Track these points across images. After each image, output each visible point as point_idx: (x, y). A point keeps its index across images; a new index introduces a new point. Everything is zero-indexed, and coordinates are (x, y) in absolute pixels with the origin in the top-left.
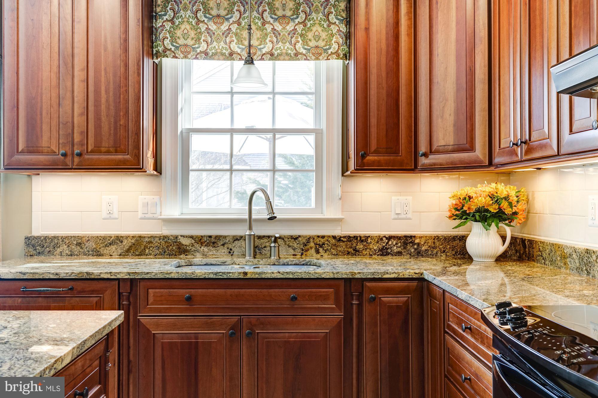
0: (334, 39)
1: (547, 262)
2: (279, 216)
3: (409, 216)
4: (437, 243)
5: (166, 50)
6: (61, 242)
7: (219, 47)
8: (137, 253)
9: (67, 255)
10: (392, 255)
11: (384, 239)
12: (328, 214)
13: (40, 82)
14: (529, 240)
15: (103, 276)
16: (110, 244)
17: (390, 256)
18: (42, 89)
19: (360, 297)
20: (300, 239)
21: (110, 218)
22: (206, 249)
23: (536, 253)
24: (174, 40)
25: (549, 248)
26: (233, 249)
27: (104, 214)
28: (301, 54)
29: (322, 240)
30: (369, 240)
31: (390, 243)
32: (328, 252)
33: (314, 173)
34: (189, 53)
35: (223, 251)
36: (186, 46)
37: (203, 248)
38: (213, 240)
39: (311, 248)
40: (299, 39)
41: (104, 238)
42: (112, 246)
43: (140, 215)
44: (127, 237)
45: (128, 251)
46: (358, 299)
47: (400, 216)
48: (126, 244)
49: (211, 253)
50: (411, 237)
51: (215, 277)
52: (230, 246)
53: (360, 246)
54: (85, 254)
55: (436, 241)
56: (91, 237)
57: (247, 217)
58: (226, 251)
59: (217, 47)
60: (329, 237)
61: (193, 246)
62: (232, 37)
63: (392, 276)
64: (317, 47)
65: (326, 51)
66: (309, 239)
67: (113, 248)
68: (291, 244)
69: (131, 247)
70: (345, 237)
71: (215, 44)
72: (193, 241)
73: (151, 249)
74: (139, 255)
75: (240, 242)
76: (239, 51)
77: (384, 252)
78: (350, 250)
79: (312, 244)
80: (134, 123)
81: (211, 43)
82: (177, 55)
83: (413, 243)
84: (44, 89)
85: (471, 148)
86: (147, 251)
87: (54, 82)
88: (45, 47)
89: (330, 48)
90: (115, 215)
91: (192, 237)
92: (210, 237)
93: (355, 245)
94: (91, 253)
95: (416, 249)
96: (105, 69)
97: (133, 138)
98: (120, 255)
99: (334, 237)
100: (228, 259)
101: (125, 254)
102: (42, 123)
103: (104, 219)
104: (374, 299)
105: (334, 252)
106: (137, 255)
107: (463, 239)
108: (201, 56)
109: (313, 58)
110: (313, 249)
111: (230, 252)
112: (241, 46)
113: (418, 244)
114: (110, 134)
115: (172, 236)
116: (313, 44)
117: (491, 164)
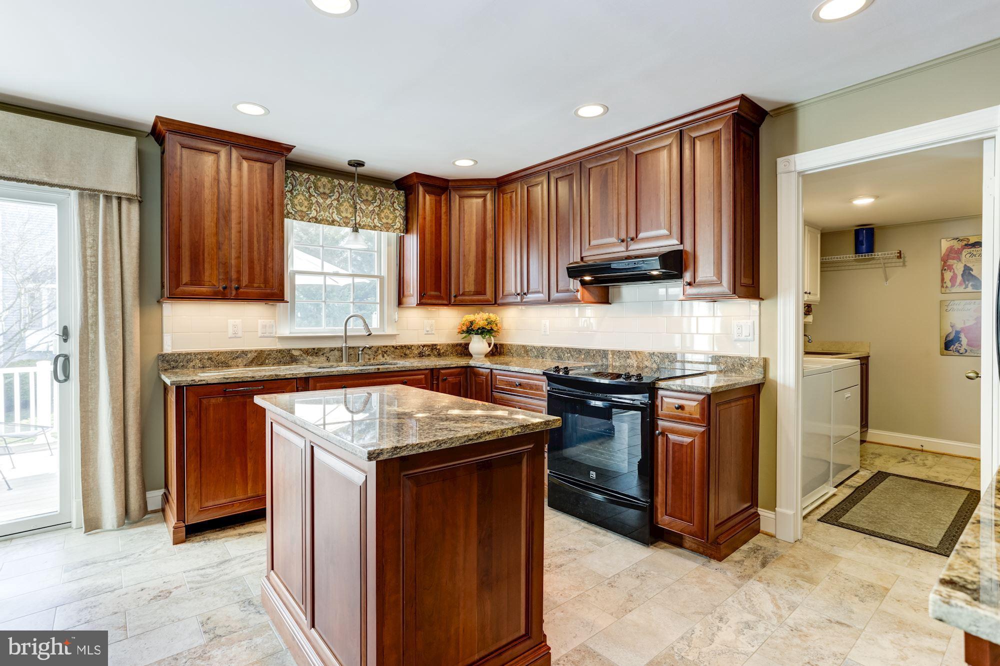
0: (397, 220)
1: (514, 355)
2: (373, 333)
3: (433, 332)
4: (449, 349)
5: (289, 213)
6: (194, 358)
7: (325, 215)
8: (259, 363)
9: (199, 367)
10: (425, 356)
11: (421, 346)
12: (388, 331)
13: (202, 229)
14: (500, 344)
15: (287, 376)
16: (237, 358)
17: (424, 357)
18: (204, 235)
19: (438, 379)
20: (373, 348)
21: (235, 337)
22: (311, 358)
23: (505, 351)
24: (293, 206)
25: (516, 347)
26: (330, 357)
27: (230, 334)
28: (378, 226)
29: (386, 349)
30: (413, 348)
31: (424, 349)
32: (389, 357)
33: (379, 305)
34: (304, 217)
35: (323, 359)
36: (302, 211)
37: (308, 357)
38: (316, 351)
39: (380, 354)
40: (376, 217)
41: (232, 352)
42: (239, 359)
43: (260, 334)
44: (251, 351)
45: (252, 362)
46: (436, 381)
47: (429, 333)
48: (250, 356)
49: (315, 360)
50: (435, 345)
51: (360, 372)
52: (328, 355)
53: (408, 352)
54: (216, 366)
55: (448, 347)
56: (221, 352)
57: (343, 334)
58: (325, 358)
59: (323, 215)
60: (390, 346)
61: (301, 356)
62: (333, 209)
63: (454, 366)
64: (387, 223)
65: (393, 226)
66: (378, 348)
67: (240, 360)
68: (367, 352)
69: (254, 359)
70: (399, 346)
71: (322, 213)
72: (302, 353)
73: (270, 359)
74: (260, 365)
75: (334, 352)
76: (338, 220)
77: (421, 355)
78: (402, 354)
79: (380, 352)
80: (279, 267)
81: (320, 212)
82: (296, 218)
83: (436, 348)
84: (205, 235)
85: (485, 294)
86: (267, 361)
87: (214, 230)
88: (206, 202)
89: (395, 225)
90: (240, 334)
91: (301, 350)
92: (314, 349)
93: (405, 351)
94: (220, 365)
95: (438, 352)
96: (257, 225)
97: (279, 277)
98: (245, 365)
99: (393, 347)
100: (326, 364)
101: (250, 364)
102: (204, 262)
103: (230, 338)
104: (446, 379)
105: (393, 356)
106: (259, 365)
107: (467, 345)
108: (313, 220)
109: (385, 230)
110: (381, 355)
111: (327, 359)
112: (339, 216)
113: (439, 350)
114: (261, 274)
115: (286, 349)
116: (384, 221)
117: (495, 303)
